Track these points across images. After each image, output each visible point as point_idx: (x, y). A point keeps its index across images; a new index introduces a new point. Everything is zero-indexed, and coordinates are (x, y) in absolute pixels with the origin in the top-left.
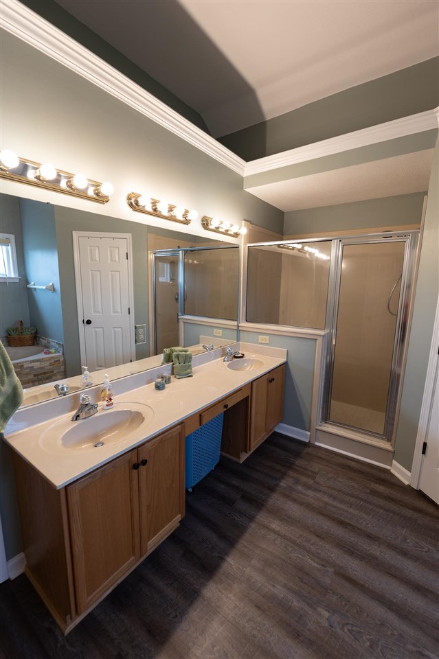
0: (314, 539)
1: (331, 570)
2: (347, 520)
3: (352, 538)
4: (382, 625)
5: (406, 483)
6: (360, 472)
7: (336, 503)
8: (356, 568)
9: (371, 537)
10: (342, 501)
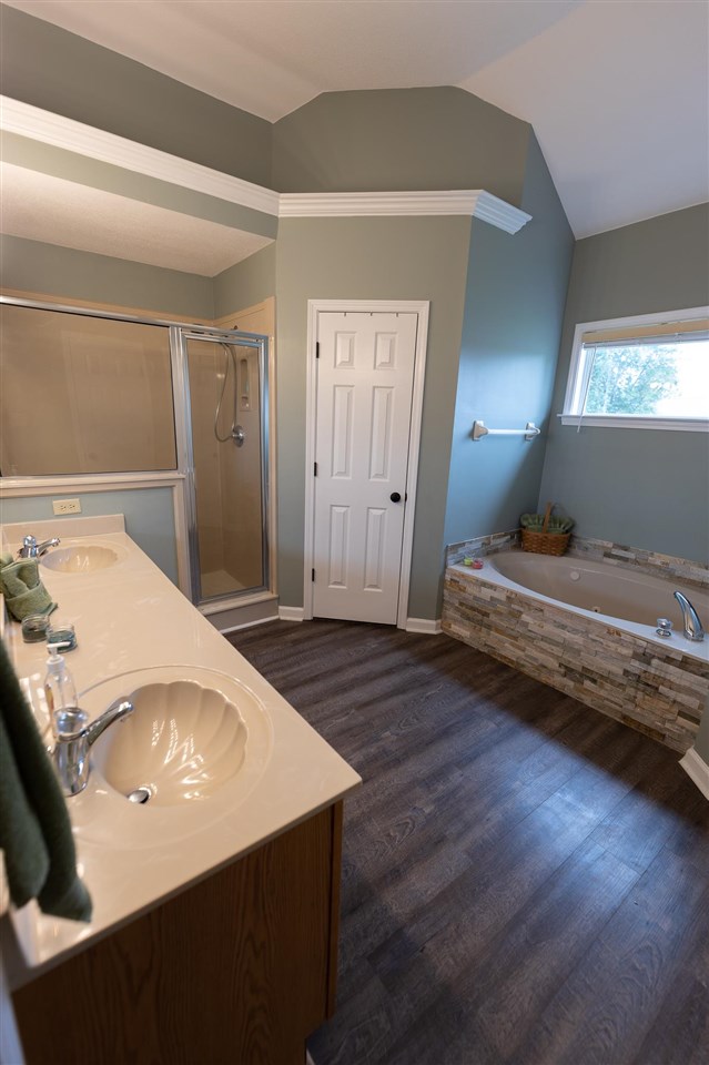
0: (318, 707)
1: (353, 711)
2: (313, 675)
3: (333, 681)
4: (405, 705)
5: (301, 619)
6: (265, 636)
7: (289, 672)
8: (359, 695)
9: (338, 670)
10: (290, 666)
